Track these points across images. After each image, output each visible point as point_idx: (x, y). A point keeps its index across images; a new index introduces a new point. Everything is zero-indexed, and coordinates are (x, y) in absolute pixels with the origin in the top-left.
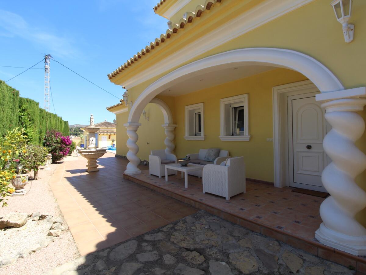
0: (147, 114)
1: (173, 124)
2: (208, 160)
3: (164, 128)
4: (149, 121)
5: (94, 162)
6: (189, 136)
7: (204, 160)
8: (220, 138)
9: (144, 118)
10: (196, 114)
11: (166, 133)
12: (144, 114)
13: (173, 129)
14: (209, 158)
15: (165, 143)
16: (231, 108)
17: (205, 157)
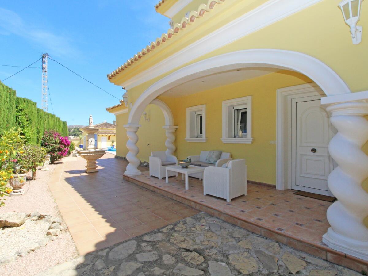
0: (147, 115)
1: (175, 126)
2: (209, 162)
3: (165, 129)
4: (149, 122)
5: (93, 163)
6: (191, 138)
8: (222, 140)
9: (145, 119)
10: (198, 116)
11: (167, 135)
12: (145, 115)
13: (174, 131)
14: (211, 160)
15: (166, 145)
16: (234, 110)
17: (207, 159)
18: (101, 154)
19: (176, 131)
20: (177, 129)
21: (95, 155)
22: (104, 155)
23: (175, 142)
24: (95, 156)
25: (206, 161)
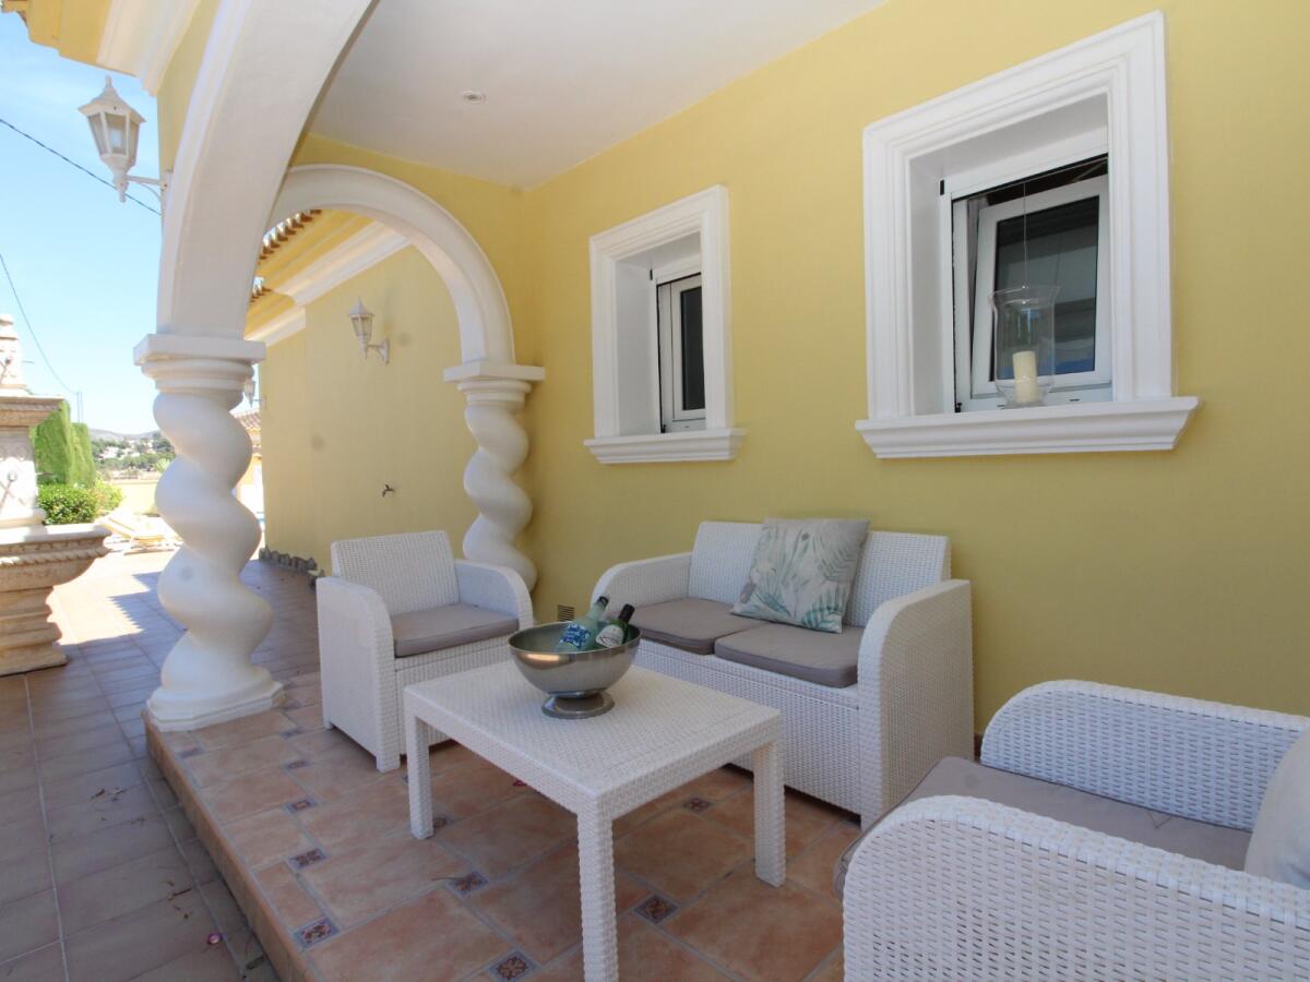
0: (376, 322)
1: (518, 363)
2: (771, 613)
3: (460, 388)
4: (387, 362)
5: (27, 611)
6: (622, 435)
7: (737, 609)
8: (869, 440)
9: (363, 345)
10: (665, 290)
11: (472, 422)
12: (359, 323)
13: (520, 399)
14: (787, 599)
15: (467, 488)
16: (945, 201)
17: (749, 589)
18: (81, 553)
19: (528, 396)
20: (534, 384)
21: (26, 564)
22: (97, 561)
23: (528, 467)
24: (26, 569)
25: (746, 600)
